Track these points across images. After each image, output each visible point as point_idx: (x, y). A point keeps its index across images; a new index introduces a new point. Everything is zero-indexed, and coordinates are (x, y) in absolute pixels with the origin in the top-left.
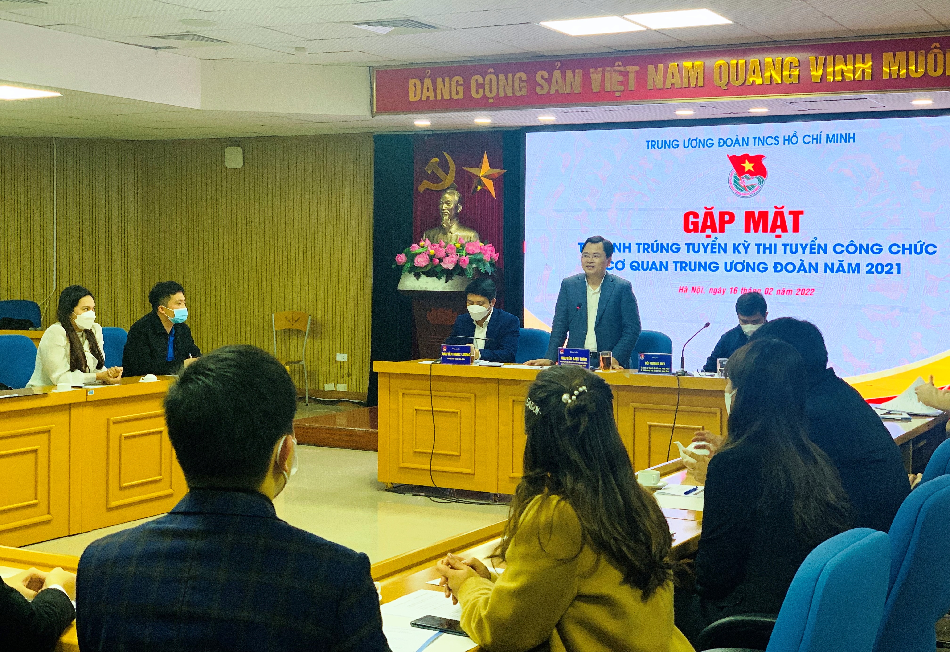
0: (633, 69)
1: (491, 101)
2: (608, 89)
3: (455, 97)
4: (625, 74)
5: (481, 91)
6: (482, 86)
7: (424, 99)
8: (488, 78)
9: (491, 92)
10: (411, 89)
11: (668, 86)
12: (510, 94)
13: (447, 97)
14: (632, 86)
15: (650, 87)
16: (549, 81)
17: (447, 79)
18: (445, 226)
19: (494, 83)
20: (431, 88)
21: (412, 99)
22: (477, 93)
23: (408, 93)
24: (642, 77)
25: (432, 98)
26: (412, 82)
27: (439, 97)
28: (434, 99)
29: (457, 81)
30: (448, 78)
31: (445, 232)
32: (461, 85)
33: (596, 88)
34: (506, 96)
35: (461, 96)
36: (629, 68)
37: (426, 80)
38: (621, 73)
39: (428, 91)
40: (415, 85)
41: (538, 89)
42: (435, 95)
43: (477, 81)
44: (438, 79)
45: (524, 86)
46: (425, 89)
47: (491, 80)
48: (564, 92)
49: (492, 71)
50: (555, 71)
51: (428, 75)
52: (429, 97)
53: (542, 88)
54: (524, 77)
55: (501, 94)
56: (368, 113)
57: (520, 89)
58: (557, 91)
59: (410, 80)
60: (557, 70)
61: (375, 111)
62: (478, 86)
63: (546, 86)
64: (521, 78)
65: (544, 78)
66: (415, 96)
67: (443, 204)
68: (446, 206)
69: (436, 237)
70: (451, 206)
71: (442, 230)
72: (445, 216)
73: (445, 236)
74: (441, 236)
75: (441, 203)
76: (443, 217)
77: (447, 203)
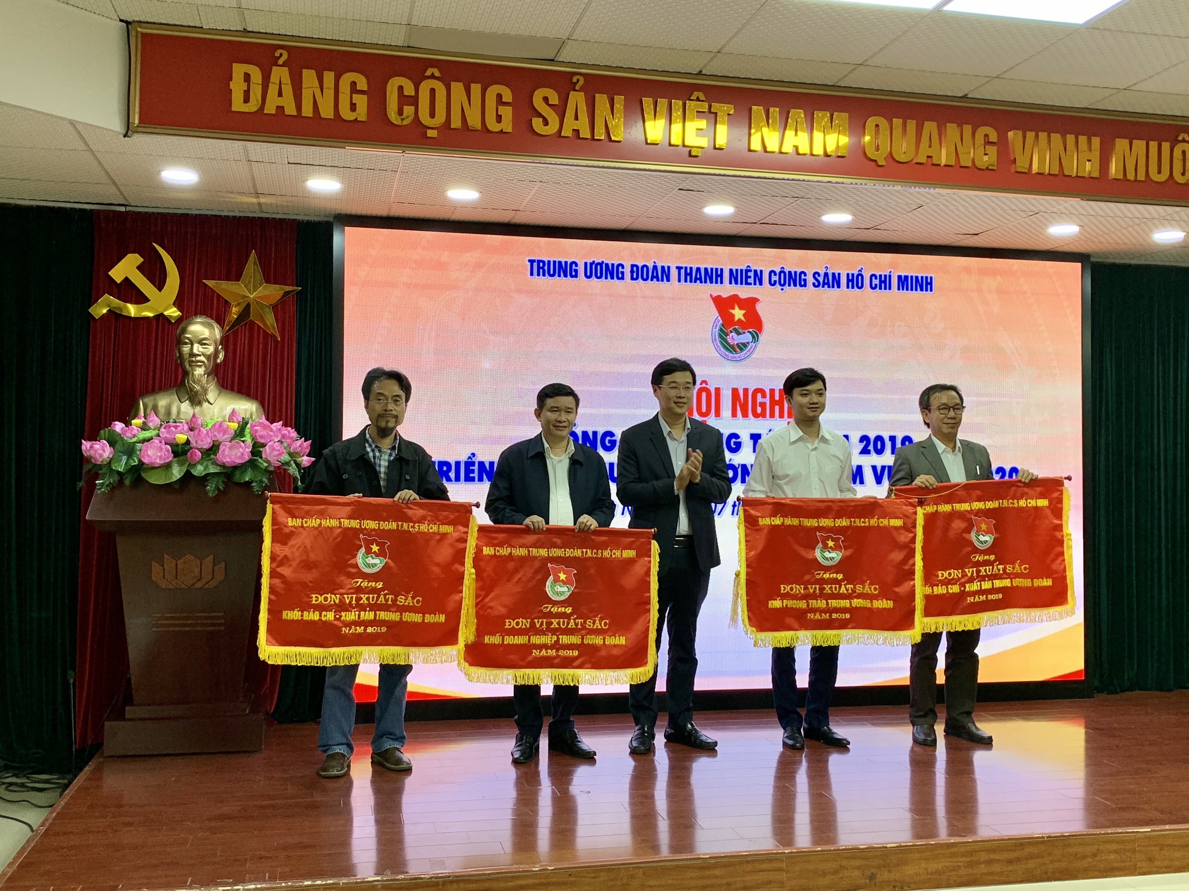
1: (431, 133)
3: (350, 115)
5: (409, 110)
6: (414, 101)
7: (270, 109)
8: (425, 87)
9: (432, 115)
10: (237, 86)
12: (475, 124)
13: (327, 112)
17: (329, 77)
18: (197, 387)
19: (443, 99)
20: (288, 90)
21: (238, 105)
22: (400, 112)
23: (229, 92)
25: (291, 110)
26: (239, 70)
27: (307, 111)
28: (295, 113)
29: (353, 84)
30: (332, 74)
31: (197, 399)
32: (362, 92)
34: (465, 126)
36: (716, 107)
37: (275, 68)
39: (280, 94)
40: (247, 77)
41: (537, 123)
42: (299, 107)
43: (401, 88)
44: (305, 72)
45: (507, 112)
46: (273, 90)
47: (433, 91)
48: (589, 136)
49: (437, 74)
50: (571, 92)
51: (281, 62)
52: (283, 107)
53: (546, 123)
54: (508, 96)
55: (456, 123)
56: (117, 125)
57: (499, 119)
58: (576, 132)
59: (235, 66)
60: (577, 91)
61: (137, 122)
62: (404, 100)
63: (553, 118)
64: (499, 96)
65: (550, 103)
66: (246, 100)
67: (192, 344)
68: (201, 349)
69: (174, 410)
70: (211, 349)
71: (187, 397)
72: (197, 369)
73: (198, 409)
74: (186, 407)
75: (187, 341)
76: (193, 370)
77: (201, 342)
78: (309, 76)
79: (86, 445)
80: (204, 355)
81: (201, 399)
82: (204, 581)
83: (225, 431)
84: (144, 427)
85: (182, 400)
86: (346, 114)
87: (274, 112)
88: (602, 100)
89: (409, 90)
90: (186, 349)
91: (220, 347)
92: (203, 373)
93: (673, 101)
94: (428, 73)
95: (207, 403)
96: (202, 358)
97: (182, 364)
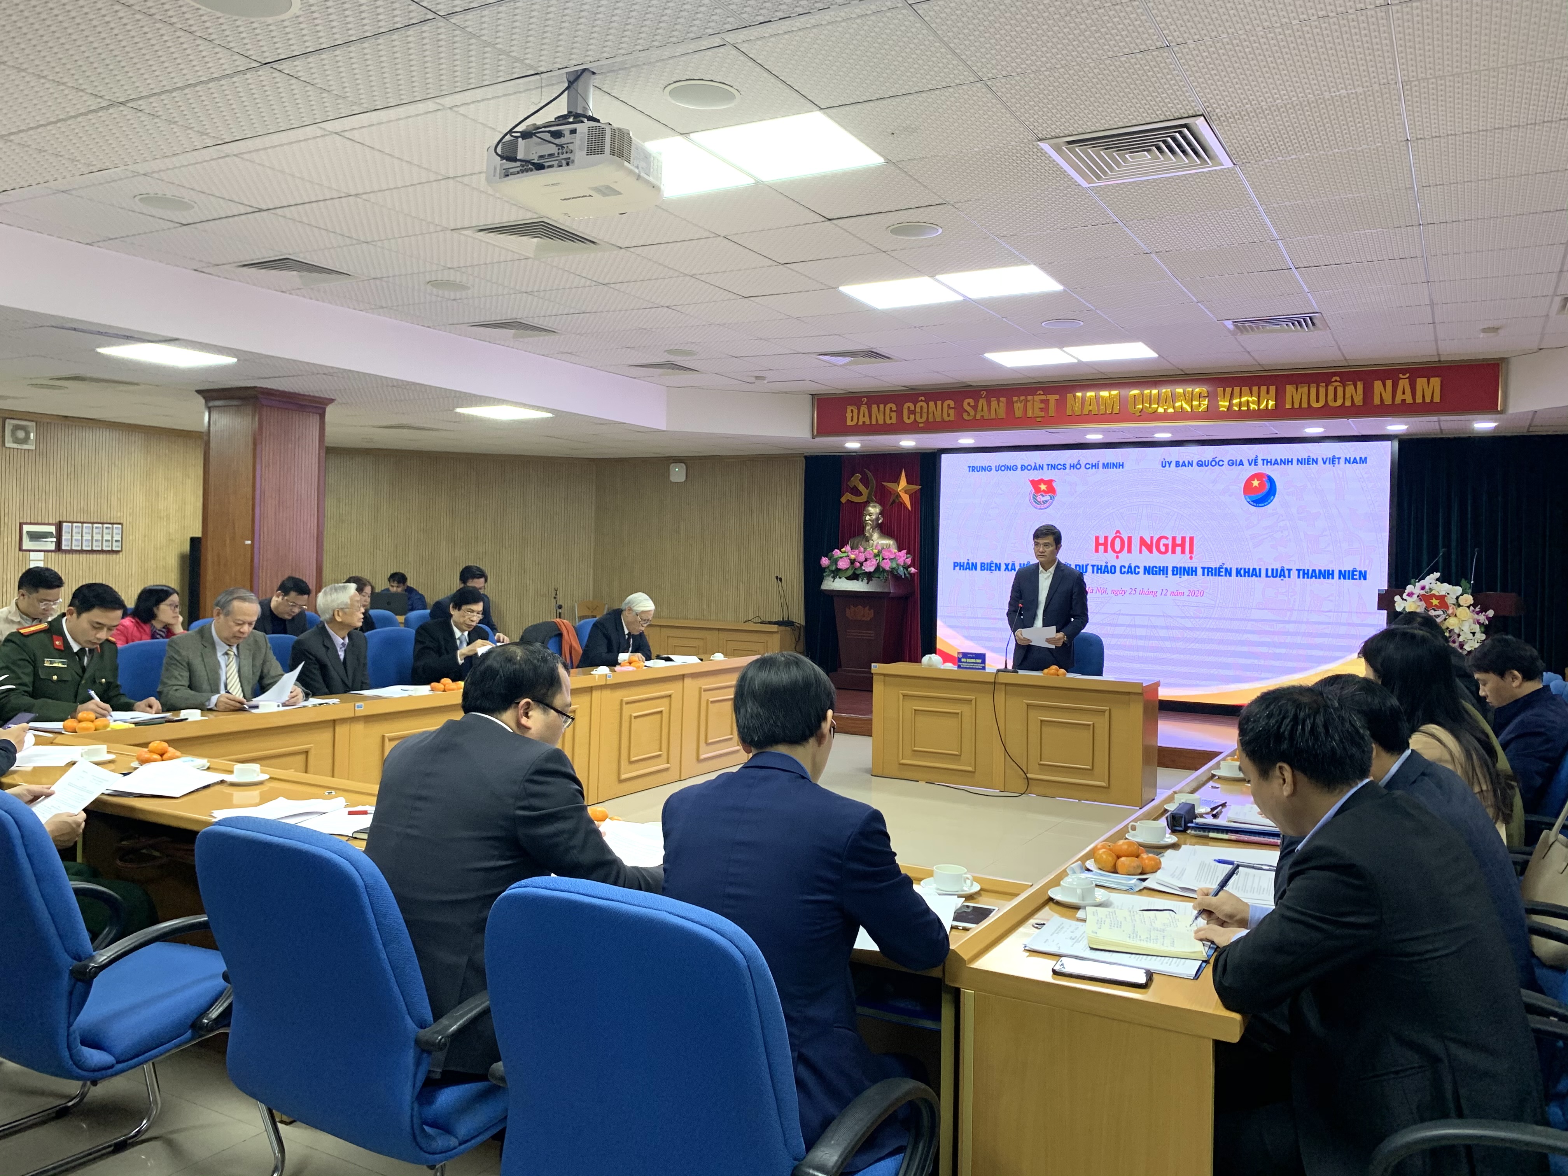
0: (1053, 398)
1: (921, 425)
2: (1030, 414)
3: (888, 421)
4: (1046, 402)
5: (912, 416)
6: (913, 412)
7: (860, 423)
8: (919, 405)
9: (921, 417)
10: (849, 415)
11: (1086, 412)
12: (938, 419)
13: (881, 422)
14: (1052, 412)
15: (1069, 412)
16: (975, 408)
17: (881, 406)
18: (867, 534)
19: (925, 410)
20: (867, 414)
21: (849, 423)
22: (909, 418)
23: (846, 418)
24: (1061, 404)
25: (868, 422)
26: (849, 408)
27: (874, 422)
29: (891, 408)
30: (883, 405)
31: (867, 540)
32: (894, 411)
33: (1018, 413)
34: (935, 421)
35: (894, 421)
36: (1049, 397)
37: (862, 406)
38: (1042, 401)
39: (864, 416)
40: (852, 411)
41: (965, 415)
42: (871, 420)
43: (909, 408)
44: (873, 405)
45: (952, 412)
46: (861, 414)
47: (922, 406)
49: (923, 399)
50: (980, 399)
51: (865, 402)
52: (865, 421)
53: (968, 414)
54: (953, 404)
55: (931, 419)
57: (949, 415)
58: (982, 417)
60: (983, 398)
61: (815, 434)
62: (910, 412)
63: (972, 413)
64: (949, 405)
65: (971, 405)
66: (852, 420)
67: (866, 516)
68: (869, 518)
70: (873, 518)
71: (865, 538)
72: (868, 526)
73: (867, 543)
76: (866, 527)
77: (872, 515)
80: (870, 520)
81: (869, 538)
87: (862, 424)
88: (994, 401)
89: (912, 408)
91: (880, 516)
92: (871, 528)
93: (1028, 397)
94: (920, 399)
95: (872, 541)
96: (869, 522)
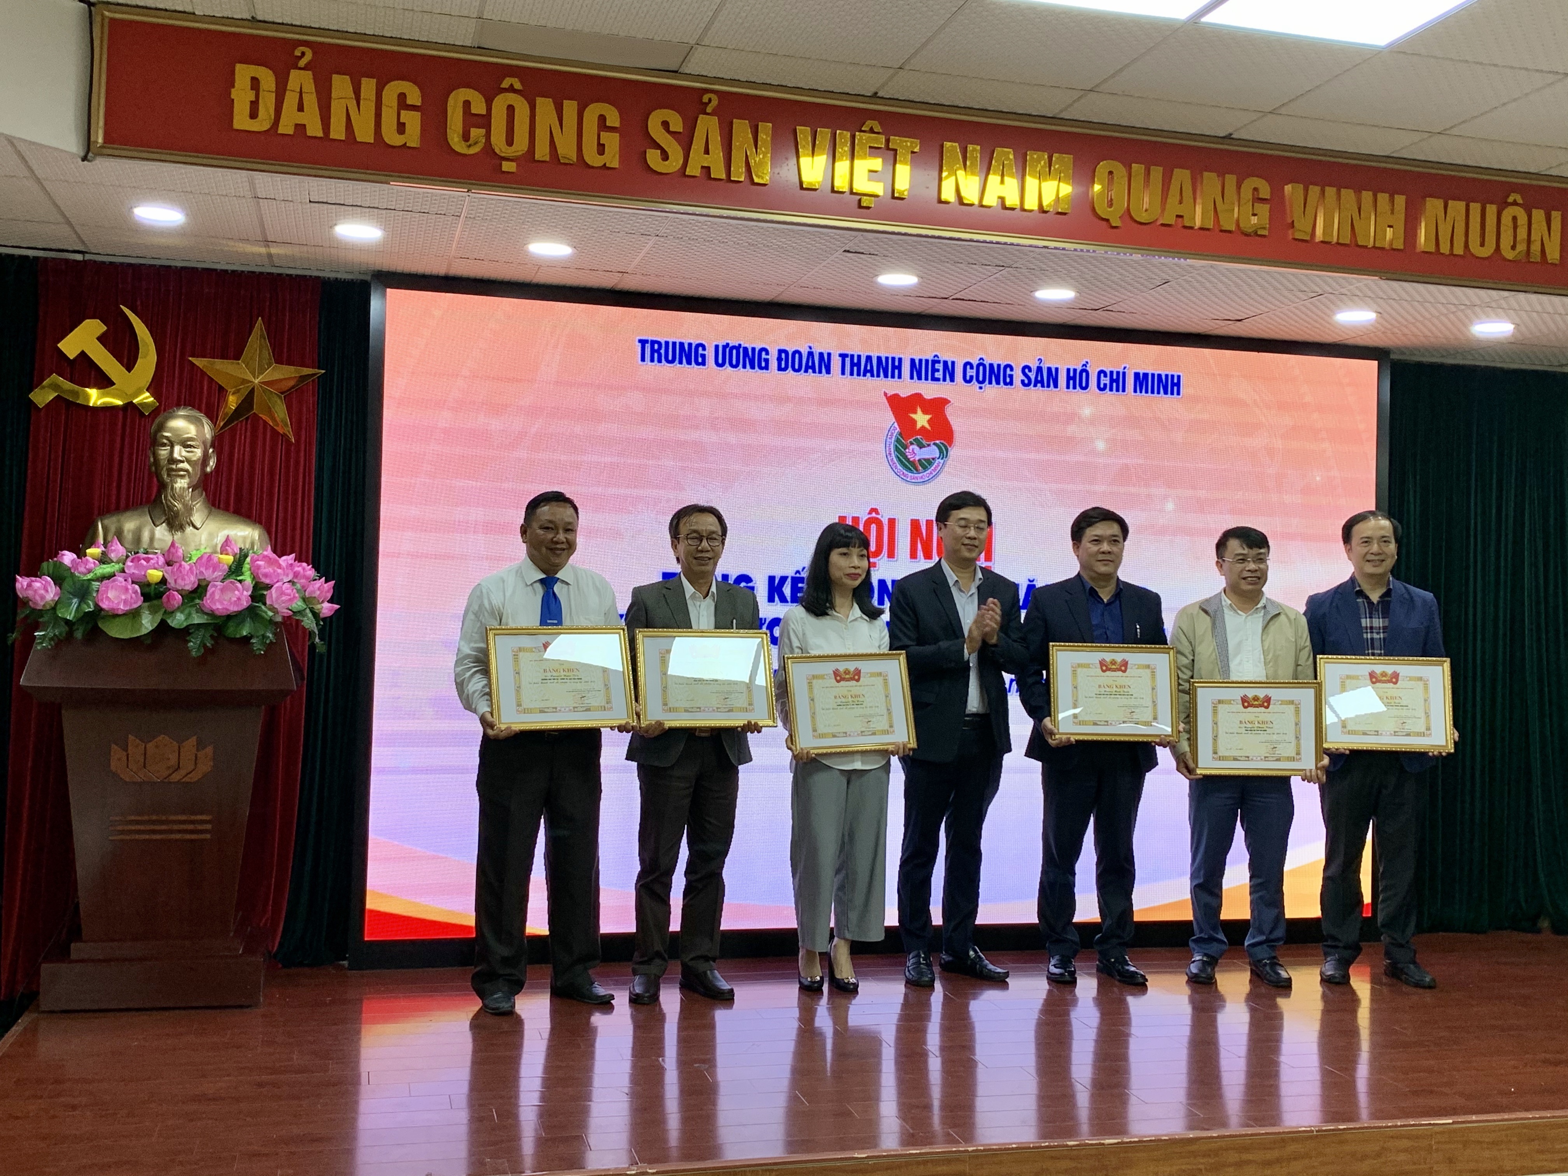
1: (507, 166)
2: (842, 185)
3: (392, 139)
5: (477, 133)
6: (485, 121)
7: (286, 127)
8: (501, 103)
9: (510, 142)
10: (241, 95)
12: (566, 157)
13: (364, 133)
15: (946, 195)
17: (368, 86)
18: (178, 505)
19: (525, 120)
20: (311, 101)
21: (241, 121)
22: (466, 137)
23: (230, 104)
25: (315, 129)
26: (243, 73)
27: (338, 132)
28: (320, 134)
29: (402, 97)
30: (373, 82)
31: (177, 522)
32: (413, 108)
34: (554, 158)
35: (413, 137)
36: (896, 141)
37: (294, 73)
39: (301, 108)
40: (255, 83)
41: (653, 157)
42: (326, 126)
43: (467, 104)
44: (336, 78)
45: (612, 141)
46: (291, 100)
47: (511, 109)
48: (724, 176)
49: (518, 85)
50: (701, 116)
51: (302, 63)
52: (305, 125)
53: (665, 156)
54: (613, 118)
55: (542, 152)
56: (72, 144)
57: (601, 149)
58: (707, 169)
59: (239, 67)
60: (708, 114)
61: (100, 140)
62: (471, 120)
63: (675, 150)
64: (602, 119)
65: (671, 129)
66: (254, 115)
67: (172, 447)
68: (184, 453)
69: (146, 535)
70: (198, 453)
71: (164, 518)
72: (179, 480)
73: (178, 535)
74: (161, 532)
75: (165, 441)
76: (173, 482)
77: (185, 444)
78: (341, 85)
79: (22, 582)
80: (188, 461)
81: (183, 519)
82: (183, 772)
83: (216, 567)
84: (104, 559)
85: (157, 523)
86: (391, 137)
87: (290, 131)
88: (741, 129)
89: (479, 107)
90: (163, 452)
91: (211, 450)
92: (186, 486)
93: (838, 132)
94: (505, 84)
95: (191, 528)
96: (185, 465)
97: (158, 475)
